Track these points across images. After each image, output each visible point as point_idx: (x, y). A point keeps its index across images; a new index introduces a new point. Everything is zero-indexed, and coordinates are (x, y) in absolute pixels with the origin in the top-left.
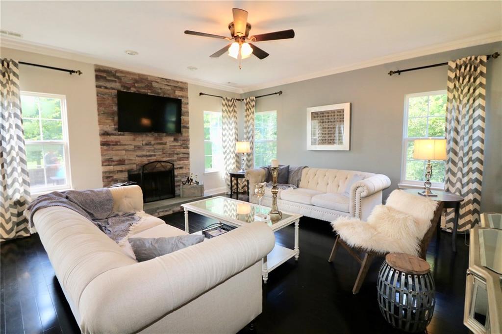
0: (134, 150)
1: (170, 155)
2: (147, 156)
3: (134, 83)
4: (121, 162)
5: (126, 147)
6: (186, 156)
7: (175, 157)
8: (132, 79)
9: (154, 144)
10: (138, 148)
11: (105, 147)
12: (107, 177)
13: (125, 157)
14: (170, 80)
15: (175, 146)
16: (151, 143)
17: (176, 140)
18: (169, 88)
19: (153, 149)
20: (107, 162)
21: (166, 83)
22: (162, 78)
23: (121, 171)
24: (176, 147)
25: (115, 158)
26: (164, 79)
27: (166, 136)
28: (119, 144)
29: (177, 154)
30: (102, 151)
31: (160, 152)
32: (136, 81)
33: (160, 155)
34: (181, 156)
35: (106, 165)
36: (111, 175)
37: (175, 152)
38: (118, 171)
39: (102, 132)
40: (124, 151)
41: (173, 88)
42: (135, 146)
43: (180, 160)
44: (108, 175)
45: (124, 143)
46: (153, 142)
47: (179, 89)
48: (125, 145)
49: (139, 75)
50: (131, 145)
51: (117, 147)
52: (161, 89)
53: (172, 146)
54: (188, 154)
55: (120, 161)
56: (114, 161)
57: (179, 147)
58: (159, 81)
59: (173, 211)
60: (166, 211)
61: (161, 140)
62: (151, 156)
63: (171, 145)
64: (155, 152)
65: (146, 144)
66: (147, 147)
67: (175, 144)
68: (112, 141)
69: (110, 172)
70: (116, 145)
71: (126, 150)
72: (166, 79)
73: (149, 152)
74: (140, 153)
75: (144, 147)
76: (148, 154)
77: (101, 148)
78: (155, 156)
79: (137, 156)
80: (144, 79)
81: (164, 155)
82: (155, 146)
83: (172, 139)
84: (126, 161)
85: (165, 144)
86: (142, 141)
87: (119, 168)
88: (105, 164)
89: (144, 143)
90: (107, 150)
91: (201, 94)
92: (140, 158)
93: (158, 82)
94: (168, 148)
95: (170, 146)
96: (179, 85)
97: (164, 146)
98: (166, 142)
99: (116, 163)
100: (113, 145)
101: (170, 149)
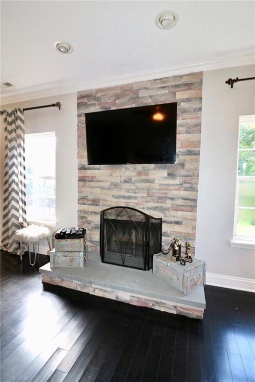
0: (109, 189)
1: (161, 199)
2: (124, 197)
3: (115, 100)
4: (95, 202)
5: (101, 184)
6: (192, 203)
7: (168, 204)
8: (113, 95)
9: (136, 181)
10: (116, 185)
11: (81, 183)
12: (82, 218)
13: (101, 197)
14: (168, 78)
15: (167, 185)
16: (131, 179)
17: (171, 175)
18: (167, 91)
19: (134, 188)
20: (82, 200)
21: (160, 86)
22: (154, 80)
23: (95, 213)
24: (172, 188)
25: (91, 197)
26: (157, 80)
27: (154, 169)
28: (94, 180)
29: (172, 199)
30: (78, 187)
31: (144, 193)
32: (118, 97)
33: (143, 197)
34: (180, 202)
35: (81, 204)
36: (85, 216)
37: (170, 196)
38: (92, 212)
39: (80, 166)
40: (99, 189)
41: (171, 90)
42: (111, 184)
43: (177, 210)
44: (82, 215)
45: (100, 179)
46: (134, 179)
47: (183, 88)
48: (101, 181)
49: (122, 87)
50: (107, 181)
51: (92, 184)
52: (151, 97)
53: (163, 185)
54: (195, 200)
55: (94, 200)
56: (88, 200)
57: (178, 187)
58: (149, 86)
59: (117, 297)
60: (105, 291)
61: (147, 175)
62: (129, 198)
63: (162, 183)
64: (135, 193)
65: (125, 182)
66: (126, 186)
67: (170, 182)
68: (88, 177)
69: (85, 212)
70: (92, 181)
71: (102, 188)
72: (160, 79)
73: (128, 192)
74: (116, 192)
75: (123, 184)
76: (126, 194)
77: (78, 184)
78: (136, 198)
79: (113, 196)
80: (127, 90)
81: (150, 198)
82: (137, 184)
83: (164, 173)
84: (101, 201)
85: (152, 181)
86: (121, 176)
87: (93, 208)
88: (81, 202)
89: (122, 179)
90: (83, 186)
91: (231, 82)
92: (116, 200)
93: (147, 88)
94: (158, 188)
95: (160, 185)
96: (185, 80)
97: (150, 184)
98: (154, 179)
99: (90, 202)
100: (89, 181)
101: (160, 189)
